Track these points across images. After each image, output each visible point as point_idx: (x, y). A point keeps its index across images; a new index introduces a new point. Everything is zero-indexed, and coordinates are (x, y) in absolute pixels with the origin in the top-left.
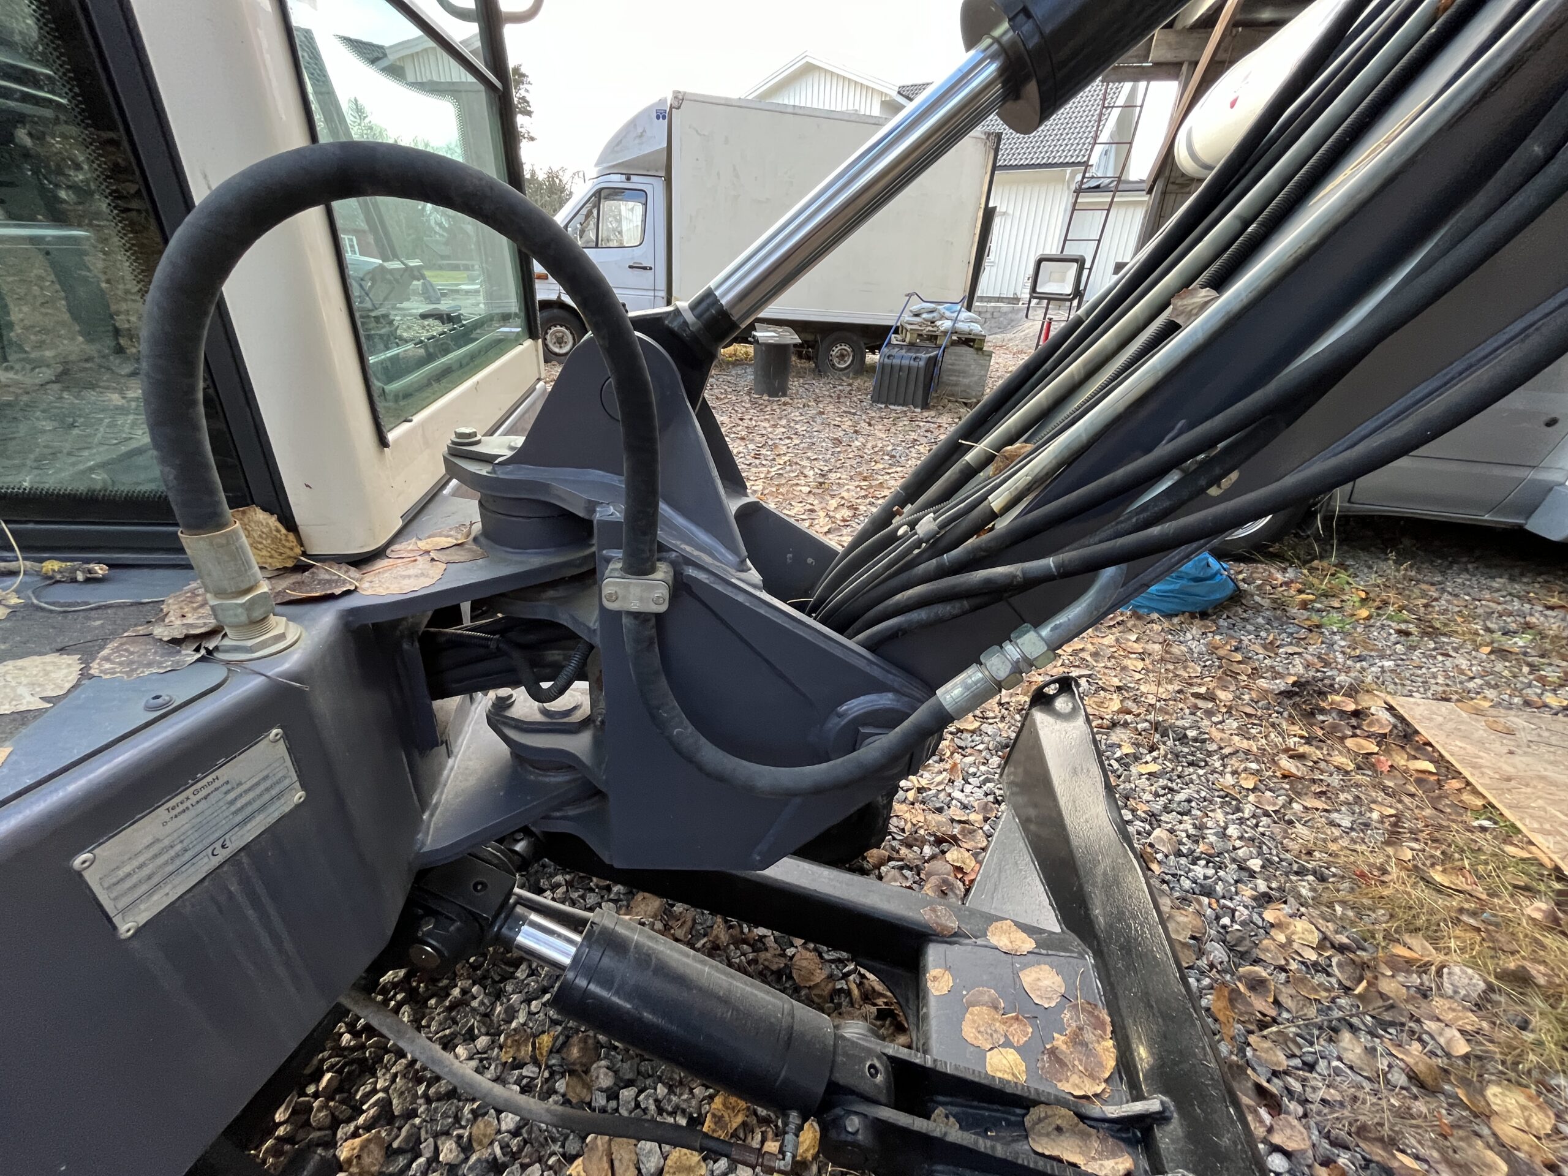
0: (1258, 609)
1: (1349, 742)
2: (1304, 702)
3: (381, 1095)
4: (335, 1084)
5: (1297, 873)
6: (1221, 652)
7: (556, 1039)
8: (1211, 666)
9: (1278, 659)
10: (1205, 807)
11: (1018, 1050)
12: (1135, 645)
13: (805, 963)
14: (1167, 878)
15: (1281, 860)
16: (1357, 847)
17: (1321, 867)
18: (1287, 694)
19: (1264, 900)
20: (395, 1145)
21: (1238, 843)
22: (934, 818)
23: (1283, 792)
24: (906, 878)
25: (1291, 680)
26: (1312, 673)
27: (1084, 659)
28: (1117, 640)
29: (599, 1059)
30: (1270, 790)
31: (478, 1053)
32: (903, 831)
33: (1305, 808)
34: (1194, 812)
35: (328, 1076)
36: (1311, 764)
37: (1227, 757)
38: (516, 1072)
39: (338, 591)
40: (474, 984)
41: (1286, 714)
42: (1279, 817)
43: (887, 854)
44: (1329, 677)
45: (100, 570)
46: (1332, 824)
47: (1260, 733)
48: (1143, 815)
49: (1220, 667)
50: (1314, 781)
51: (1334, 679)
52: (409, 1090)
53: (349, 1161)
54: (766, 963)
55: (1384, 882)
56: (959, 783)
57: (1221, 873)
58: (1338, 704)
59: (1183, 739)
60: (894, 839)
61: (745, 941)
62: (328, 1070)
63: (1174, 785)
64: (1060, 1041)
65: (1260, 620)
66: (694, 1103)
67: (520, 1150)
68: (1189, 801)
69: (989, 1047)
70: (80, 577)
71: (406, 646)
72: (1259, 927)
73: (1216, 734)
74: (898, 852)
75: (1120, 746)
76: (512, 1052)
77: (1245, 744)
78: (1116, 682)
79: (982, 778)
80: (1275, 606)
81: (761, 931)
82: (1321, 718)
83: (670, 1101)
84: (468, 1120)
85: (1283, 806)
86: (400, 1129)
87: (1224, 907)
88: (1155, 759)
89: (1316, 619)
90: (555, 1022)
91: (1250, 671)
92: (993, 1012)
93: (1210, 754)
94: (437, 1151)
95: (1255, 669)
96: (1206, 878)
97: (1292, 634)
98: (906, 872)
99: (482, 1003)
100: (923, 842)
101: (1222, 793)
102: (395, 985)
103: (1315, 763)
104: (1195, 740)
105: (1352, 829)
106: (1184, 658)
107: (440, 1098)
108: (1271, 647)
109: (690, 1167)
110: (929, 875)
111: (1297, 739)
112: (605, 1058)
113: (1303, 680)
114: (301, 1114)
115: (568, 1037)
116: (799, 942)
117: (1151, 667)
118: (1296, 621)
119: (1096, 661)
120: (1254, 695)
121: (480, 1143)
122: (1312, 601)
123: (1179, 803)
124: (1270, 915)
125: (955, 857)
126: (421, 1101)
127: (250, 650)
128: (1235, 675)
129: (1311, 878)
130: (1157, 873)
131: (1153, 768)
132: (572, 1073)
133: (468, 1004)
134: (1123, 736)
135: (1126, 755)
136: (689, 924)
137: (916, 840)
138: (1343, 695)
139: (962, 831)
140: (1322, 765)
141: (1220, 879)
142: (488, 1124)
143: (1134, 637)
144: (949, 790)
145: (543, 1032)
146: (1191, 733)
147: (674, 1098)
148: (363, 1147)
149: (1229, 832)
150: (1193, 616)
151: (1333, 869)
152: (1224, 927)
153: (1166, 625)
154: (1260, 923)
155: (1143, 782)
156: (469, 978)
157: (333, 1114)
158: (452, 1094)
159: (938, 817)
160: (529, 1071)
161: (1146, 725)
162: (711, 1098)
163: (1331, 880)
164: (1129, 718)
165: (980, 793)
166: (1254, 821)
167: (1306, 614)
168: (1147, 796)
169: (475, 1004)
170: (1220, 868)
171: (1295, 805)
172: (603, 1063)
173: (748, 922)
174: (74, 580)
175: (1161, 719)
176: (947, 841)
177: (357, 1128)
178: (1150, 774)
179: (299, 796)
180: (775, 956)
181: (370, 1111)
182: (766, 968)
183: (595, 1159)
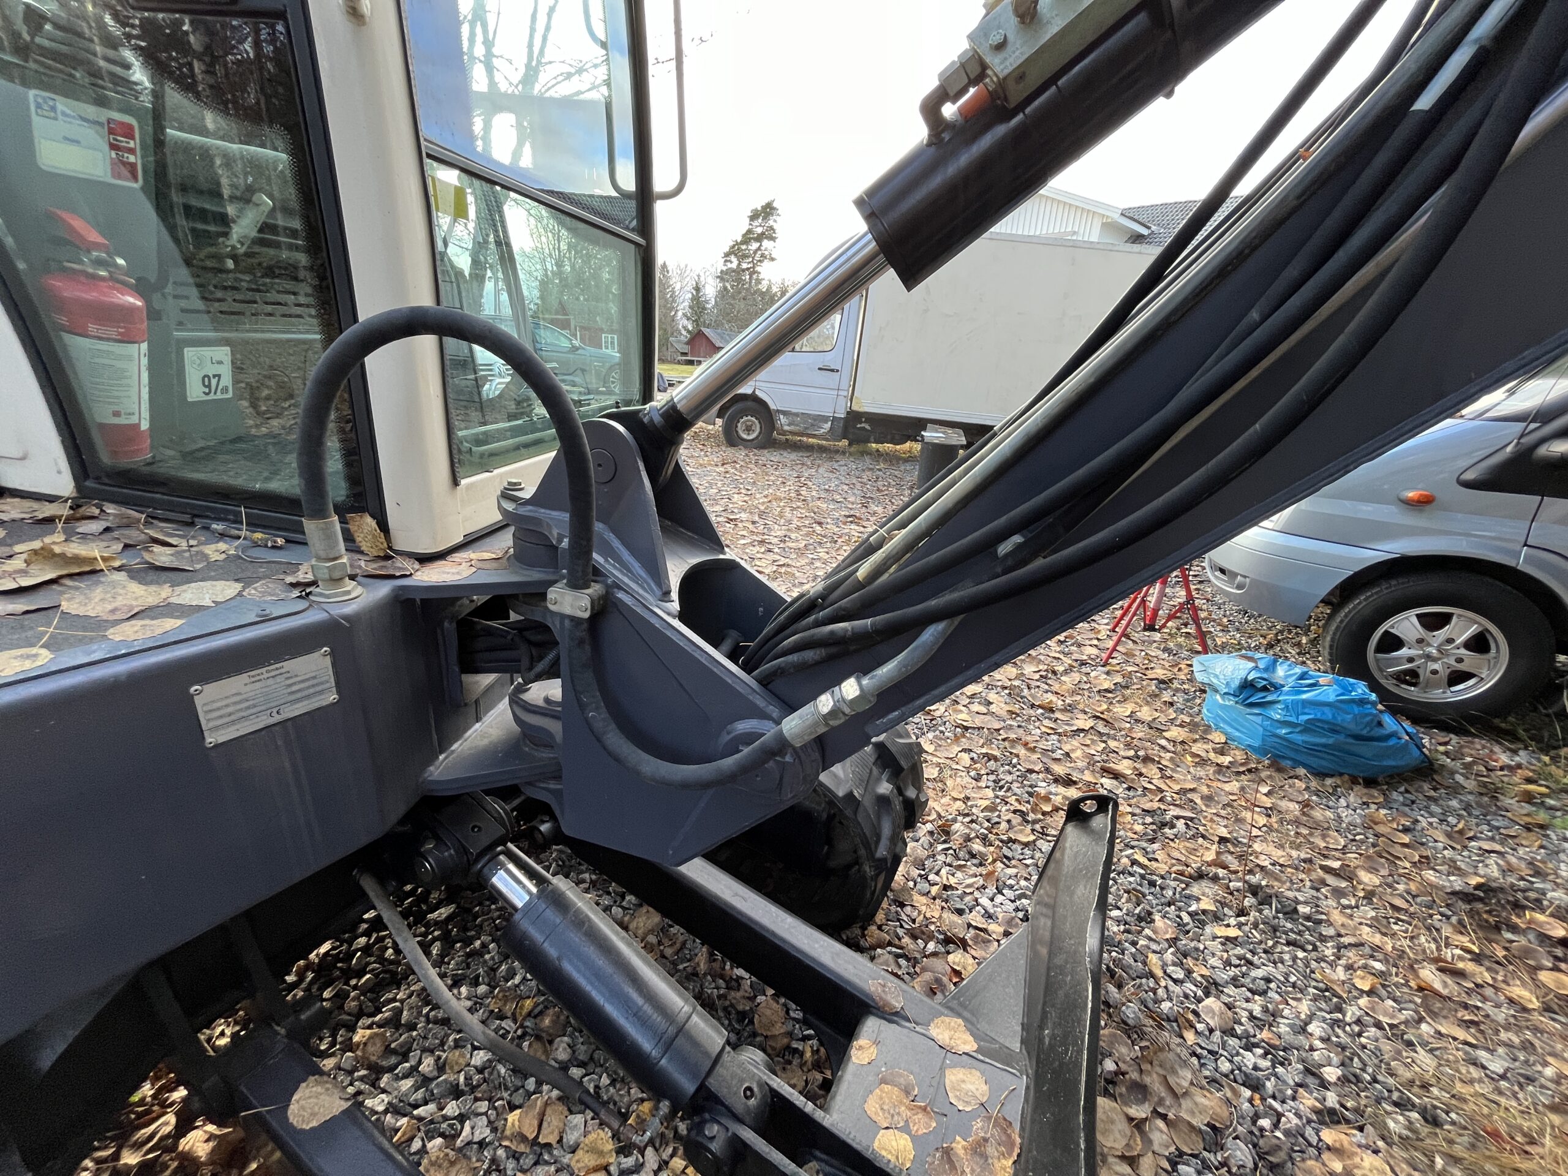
0: (1455, 790)
1: (1544, 976)
2: (1486, 912)
3: (398, 1004)
4: (371, 984)
5: (1396, 1104)
6: (1381, 829)
7: (536, 1005)
8: (1362, 842)
9: (1465, 853)
10: (1287, 993)
11: (914, 1139)
12: (1264, 798)
13: (768, 1012)
14: (1199, 1051)
15: (1375, 1081)
16: (1503, 1101)
17: (1435, 1107)
18: (1466, 897)
19: (1330, 1117)
20: (393, 1046)
21: (1318, 1044)
22: (950, 917)
23: (1412, 1006)
24: (900, 967)
25: (1474, 881)
26: (1511, 879)
27: (1192, 801)
28: (1242, 789)
29: (564, 1035)
30: (1395, 1000)
31: (476, 996)
32: (914, 921)
33: (1439, 1033)
34: (1271, 994)
35: (368, 976)
36: (1472, 985)
37: (1345, 947)
38: (498, 1022)
39: (398, 574)
40: (493, 941)
41: (1454, 919)
42: (1395, 1032)
43: (888, 938)
44: (1537, 890)
45: (280, 541)
46: (1475, 1063)
47: (1406, 931)
48: (1199, 979)
49: (1374, 845)
50: (1466, 1006)
51: (1544, 894)
52: (418, 1007)
53: (358, 1044)
54: (734, 1001)
55: (1526, 1152)
56: (991, 890)
57: (1280, 1070)
58: (1541, 924)
59: (1291, 913)
60: (902, 926)
61: (722, 977)
62: (370, 972)
63: (1255, 959)
64: (959, 1146)
65: (1454, 803)
66: (626, 1099)
67: (479, 1086)
68: (1268, 980)
69: (886, 1125)
70: (269, 545)
71: (446, 624)
72: (1310, 1145)
73: (1337, 917)
74: (900, 939)
75: (1198, 900)
76: (500, 1004)
77: (1377, 939)
78: (1224, 833)
79: (1017, 892)
80: (1484, 790)
81: (740, 972)
82: (1509, 936)
83: (607, 1091)
84: (449, 1047)
85: (1406, 1022)
86: (401, 1035)
87: (1271, 1107)
88: (1240, 926)
89: (1542, 816)
90: (539, 993)
91: (1417, 858)
92: (903, 1095)
93: (1323, 939)
94: (420, 1062)
95: (1427, 858)
96: (1256, 1068)
97: (1498, 828)
98: (902, 962)
99: (492, 958)
100: (931, 937)
101: (1321, 985)
102: (437, 923)
103: (1477, 985)
104: (1308, 918)
105: (1503, 1077)
106: (1326, 825)
107: (436, 1022)
108: (1458, 837)
109: (602, 1152)
110: (924, 970)
111: (1458, 952)
112: (569, 1036)
113: (1494, 885)
114: (340, 997)
115: (546, 1008)
116: (770, 992)
117: (1276, 826)
118: (1509, 814)
119: (1207, 806)
120: (1413, 887)
121: (452, 1068)
122: (1542, 795)
123: (1254, 979)
124: (1329, 1136)
125: (957, 960)
126: (423, 1019)
127: (328, 596)
128: (1391, 861)
129: (1414, 1115)
130: (1190, 1043)
131: (1233, 932)
132: (538, 1038)
133: (482, 956)
134: (1207, 890)
135: (1204, 912)
136: (678, 945)
137: (923, 933)
138: (1552, 915)
139: (975, 939)
140: (1489, 992)
141: (1276, 1075)
142: (463, 1055)
143: (1264, 789)
144: (977, 894)
145: (529, 997)
146: (1303, 909)
147: (612, 1089)
148: (371, 1037)
149: (1311, 1028)
150: (1354, 781)
151: (1453, 1115)
152: (1262, 1129)
153: (1314, 784)
154: (1314, 1140)
155: (1216, 946)
156: (490, 935)
157: (360, 1006)
158: (445, 1022)
159: (955, 918)
160: (507, 1024)
161: (1240, 884)
162: (642, 1100)
163: (1446, 1127)
164: (1221, 872)
165: (1011, 907)
166: (1356, 1029)
167: (1527, 808)
168: (1212, 961)
169: (487, 957)
170: (1282, 1064)
171: (1424, 1027)
172: (566, 1039)
173: (732, 961)
174: (266, 546)
175: (1264, 883)
176: (954, 943)
177: (373, 1023)
178: (1228, 939)
179: (333, 697)
180: (744, 997)
181: (386, 1014)
182: (732, 1005)
183: (531, 1115)
